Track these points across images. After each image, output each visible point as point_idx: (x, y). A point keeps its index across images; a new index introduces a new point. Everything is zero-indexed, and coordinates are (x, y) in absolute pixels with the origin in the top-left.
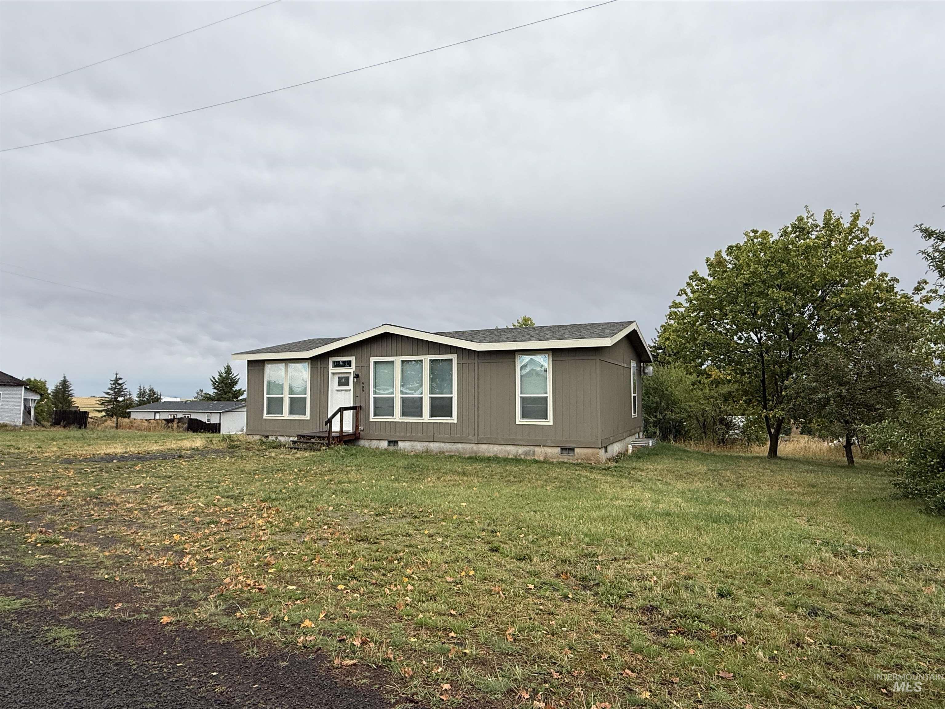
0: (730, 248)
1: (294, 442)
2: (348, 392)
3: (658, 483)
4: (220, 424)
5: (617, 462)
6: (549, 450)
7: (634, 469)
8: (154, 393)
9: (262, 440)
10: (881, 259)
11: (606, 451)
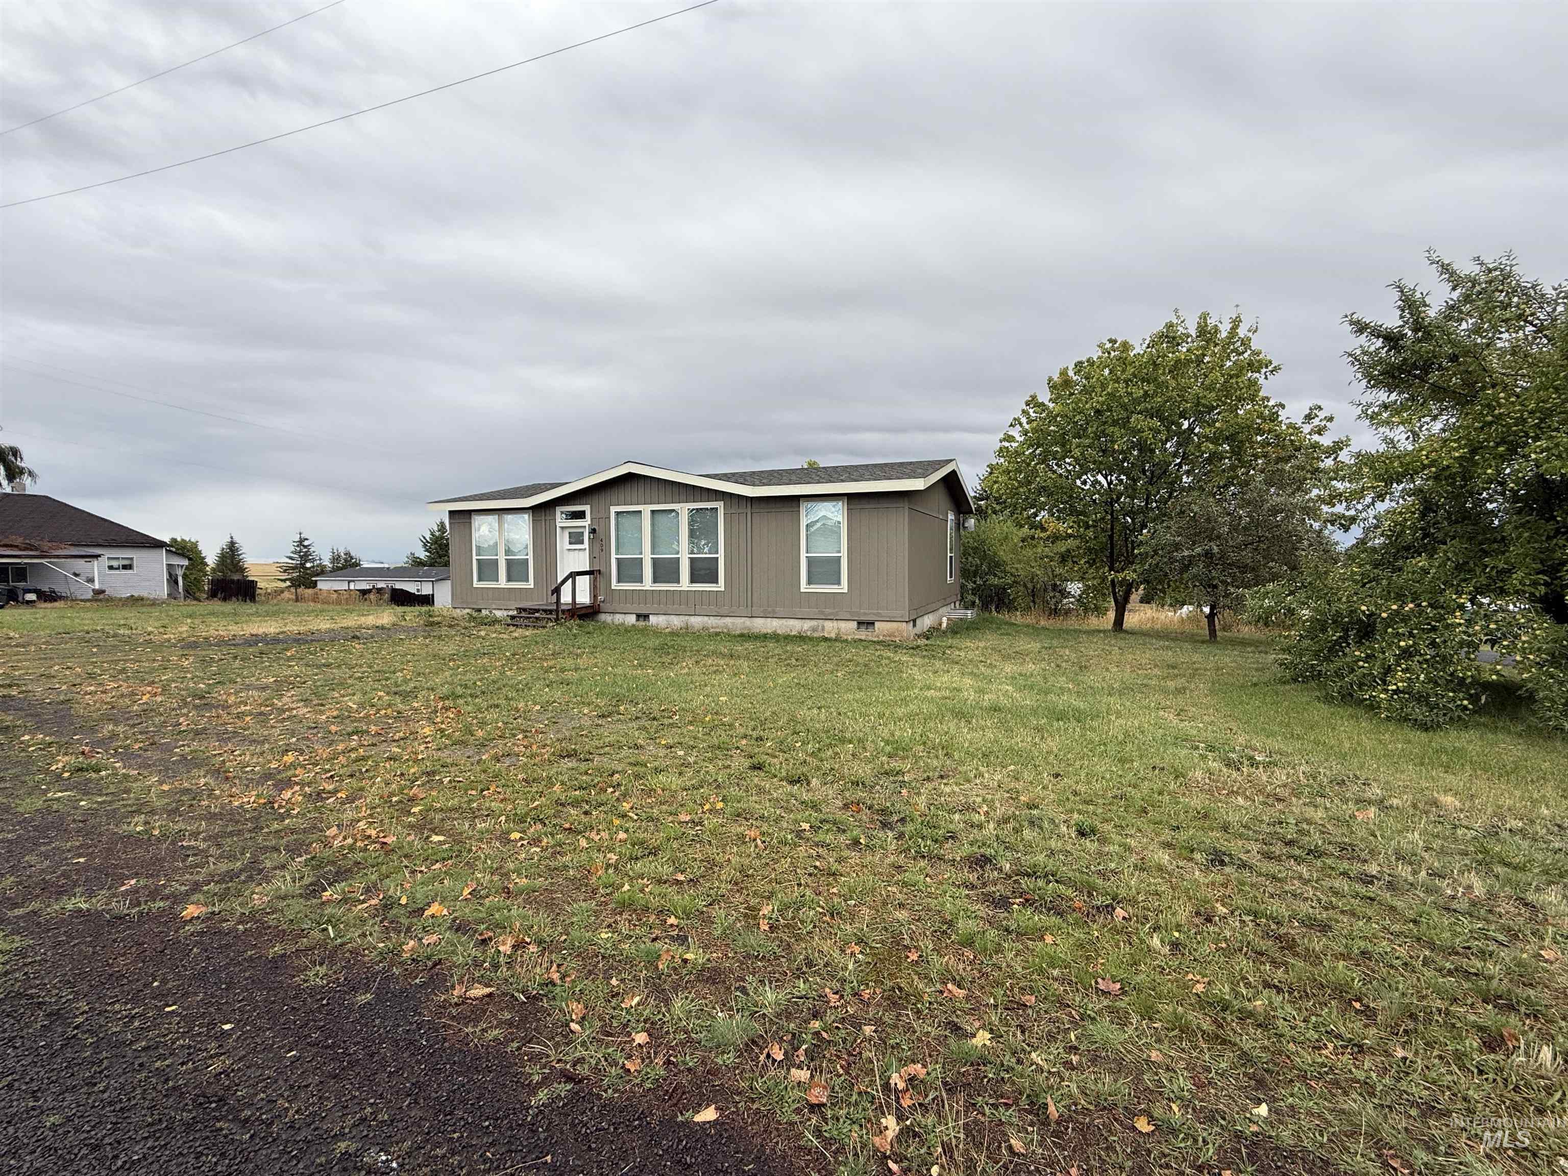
0: (1079, 364)
1: (513, 617)
2: (581, 553)
3: (981, 666)
4: (433, 595)
5: (928, 639)
6: (843, 625)
7: (950, 647)
8: (352, 558)
9: (471, 615)
10: (1266, 378)
11: (914, 625)
